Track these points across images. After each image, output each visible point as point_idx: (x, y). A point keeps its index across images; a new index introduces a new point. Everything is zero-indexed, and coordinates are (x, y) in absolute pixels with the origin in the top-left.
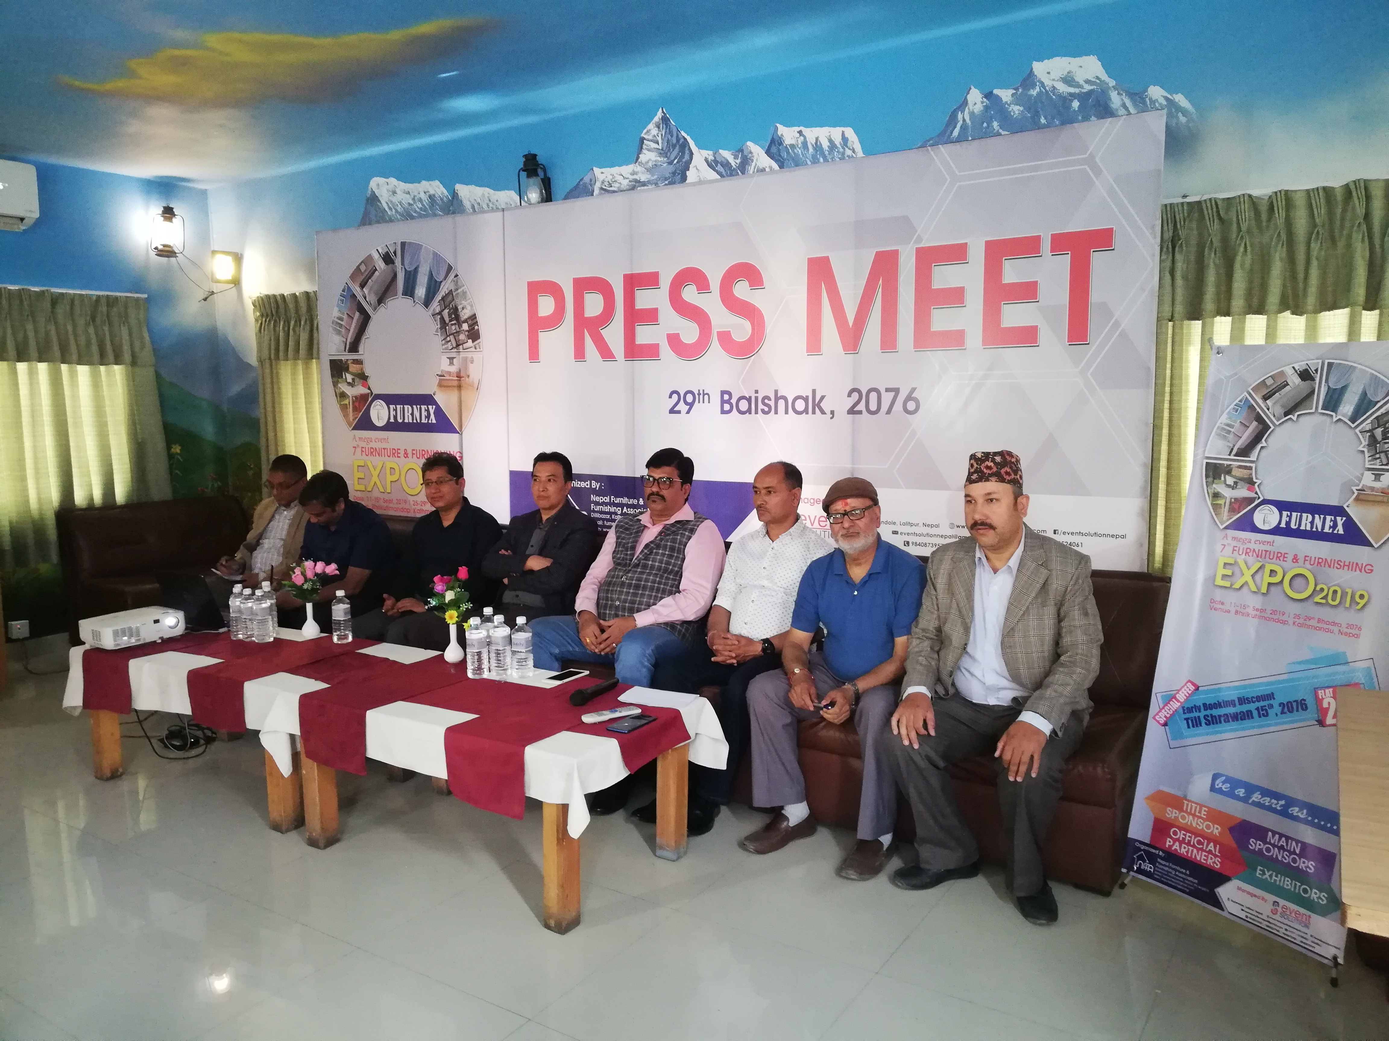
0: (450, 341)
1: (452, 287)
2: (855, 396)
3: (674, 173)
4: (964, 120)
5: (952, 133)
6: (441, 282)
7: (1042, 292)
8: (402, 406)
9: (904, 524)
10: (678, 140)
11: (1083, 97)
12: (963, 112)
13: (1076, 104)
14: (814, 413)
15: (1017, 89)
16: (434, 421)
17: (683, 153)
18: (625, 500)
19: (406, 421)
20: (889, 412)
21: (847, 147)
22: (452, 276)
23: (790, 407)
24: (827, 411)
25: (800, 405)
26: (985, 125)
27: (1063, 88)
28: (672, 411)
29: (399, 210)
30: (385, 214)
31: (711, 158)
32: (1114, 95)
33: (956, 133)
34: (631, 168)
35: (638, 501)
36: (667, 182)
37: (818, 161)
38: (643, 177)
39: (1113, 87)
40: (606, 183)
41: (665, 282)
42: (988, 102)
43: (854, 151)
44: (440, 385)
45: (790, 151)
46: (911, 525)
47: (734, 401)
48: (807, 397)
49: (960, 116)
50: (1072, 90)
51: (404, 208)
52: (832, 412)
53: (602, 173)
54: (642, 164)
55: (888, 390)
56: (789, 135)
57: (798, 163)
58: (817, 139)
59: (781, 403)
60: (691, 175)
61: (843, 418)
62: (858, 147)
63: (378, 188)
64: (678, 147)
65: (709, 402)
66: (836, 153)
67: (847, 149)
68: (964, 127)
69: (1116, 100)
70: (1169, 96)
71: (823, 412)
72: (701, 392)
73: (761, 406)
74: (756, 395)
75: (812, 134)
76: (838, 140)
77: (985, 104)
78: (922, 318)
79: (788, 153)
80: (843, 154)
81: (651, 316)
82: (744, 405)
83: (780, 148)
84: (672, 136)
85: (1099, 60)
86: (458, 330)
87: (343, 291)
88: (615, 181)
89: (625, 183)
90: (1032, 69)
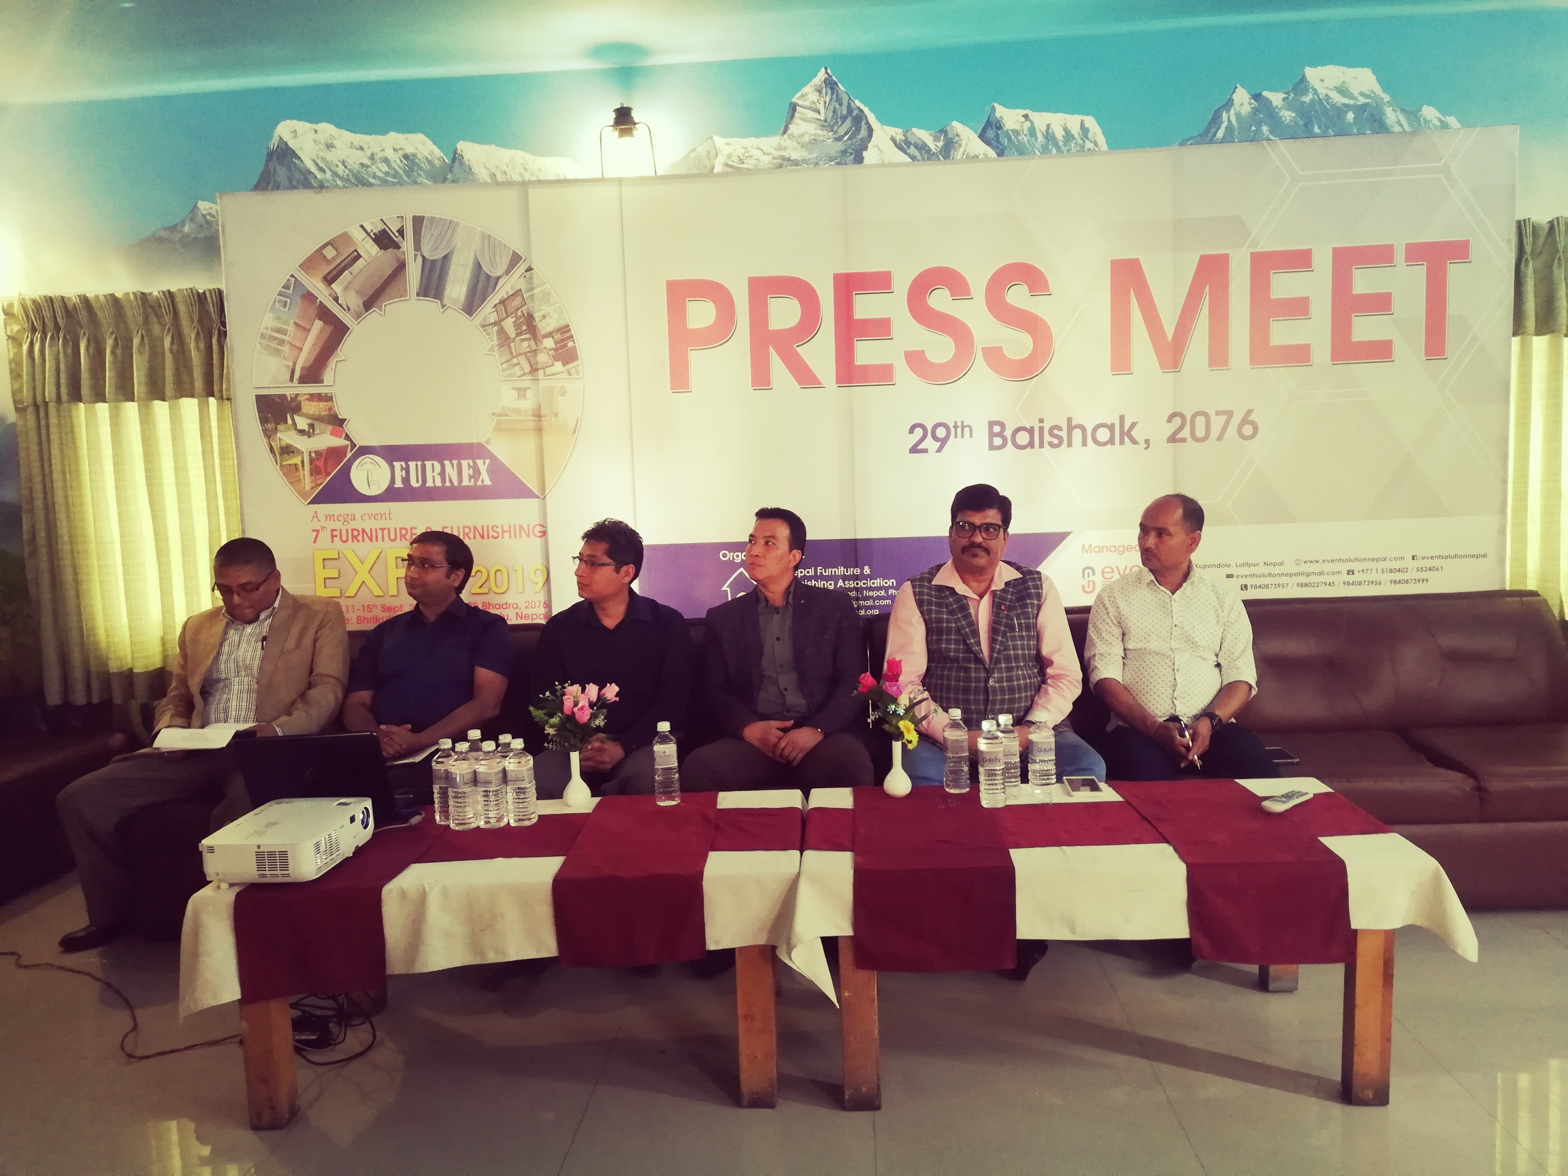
0: (518, 364)
1: (522, 285)
2: (1177, 421)
3: (844, 152)
4: (1229, 121)
5: (1215, 134)
6: (498, 278)
7: (1396, 305)
8: (419, 463)
9: (1242, 565)
10: (850, 111)
11: (1360, 110)
12: (1228, 111)
13: (1350, 116)
14: (1122, 442)
15: (1288, 93)
16: (488, 482)
17: (858, 130)
18: (840, 571)
19: (429, 484)
20: (1220, 438)
21: (1088, 139)
22: (520, 269)
23: (1089, 436)
24: (1141, 440)
25: (1103, 435)
26: (1253, 128)
27: (1338, 99)
28: (914, 450)
29: (341, 173)
30: (310, 177)
31: (900, 137)
32: (1389, 111)
33: (1220, 134)
34: (776, 140)
35: (862, 570)
36: (833, 163)
37: (1050, 153)
38: (795, 155)
39: (1388, 102)
40: (735, 159)
41: (902, 285)
42: (1257, 105)
43: (1096, 144)
44: (499, 429)
45: (1013, 137)
46: (1249, 565)
47: (1008, 433)
48: (1113, 425)
49: (1225, 115)
50: (1346, 101)
51: (350, 170)
52: (1147, 442)
53: (728, 144)
54: (793, 136)
55: (1218, 413)
56: (1011, 118)
57: (1021, 151)
58: (1048, 126)
59: (1077, 434)
60: (870, 156)
61: (1162, 449)
62: (1101, 140)
63: (295, 137)
64: (849, 120)
65: (971, 436)
66: (1073, 145)
67: (1086, 141)
68: (1230, 128)
69: (1391, 116)
70: (1443, 118)
71: (1134, 442)
72: (959, 424)
73: (1047, 438)
74: (1041, 425)
75: (1041, 120)
76: (1075, 130)
77: (1253, 106)
78: (1259, 330)
79: (1009, 138)
80: (1082, 147)
81: (880, 328)
82: (1023, 438)
83: (999, 132)
84: (841, 105)
85: (1374, 73)
86: (534, 347)
87: (286, 287)
88: (750, 157)
89: (766, 160)
90: (1304, 74)
